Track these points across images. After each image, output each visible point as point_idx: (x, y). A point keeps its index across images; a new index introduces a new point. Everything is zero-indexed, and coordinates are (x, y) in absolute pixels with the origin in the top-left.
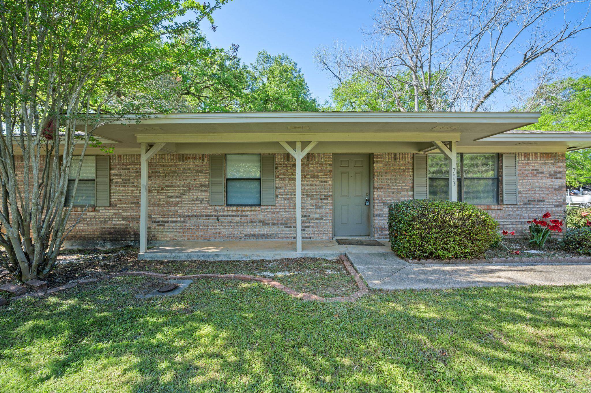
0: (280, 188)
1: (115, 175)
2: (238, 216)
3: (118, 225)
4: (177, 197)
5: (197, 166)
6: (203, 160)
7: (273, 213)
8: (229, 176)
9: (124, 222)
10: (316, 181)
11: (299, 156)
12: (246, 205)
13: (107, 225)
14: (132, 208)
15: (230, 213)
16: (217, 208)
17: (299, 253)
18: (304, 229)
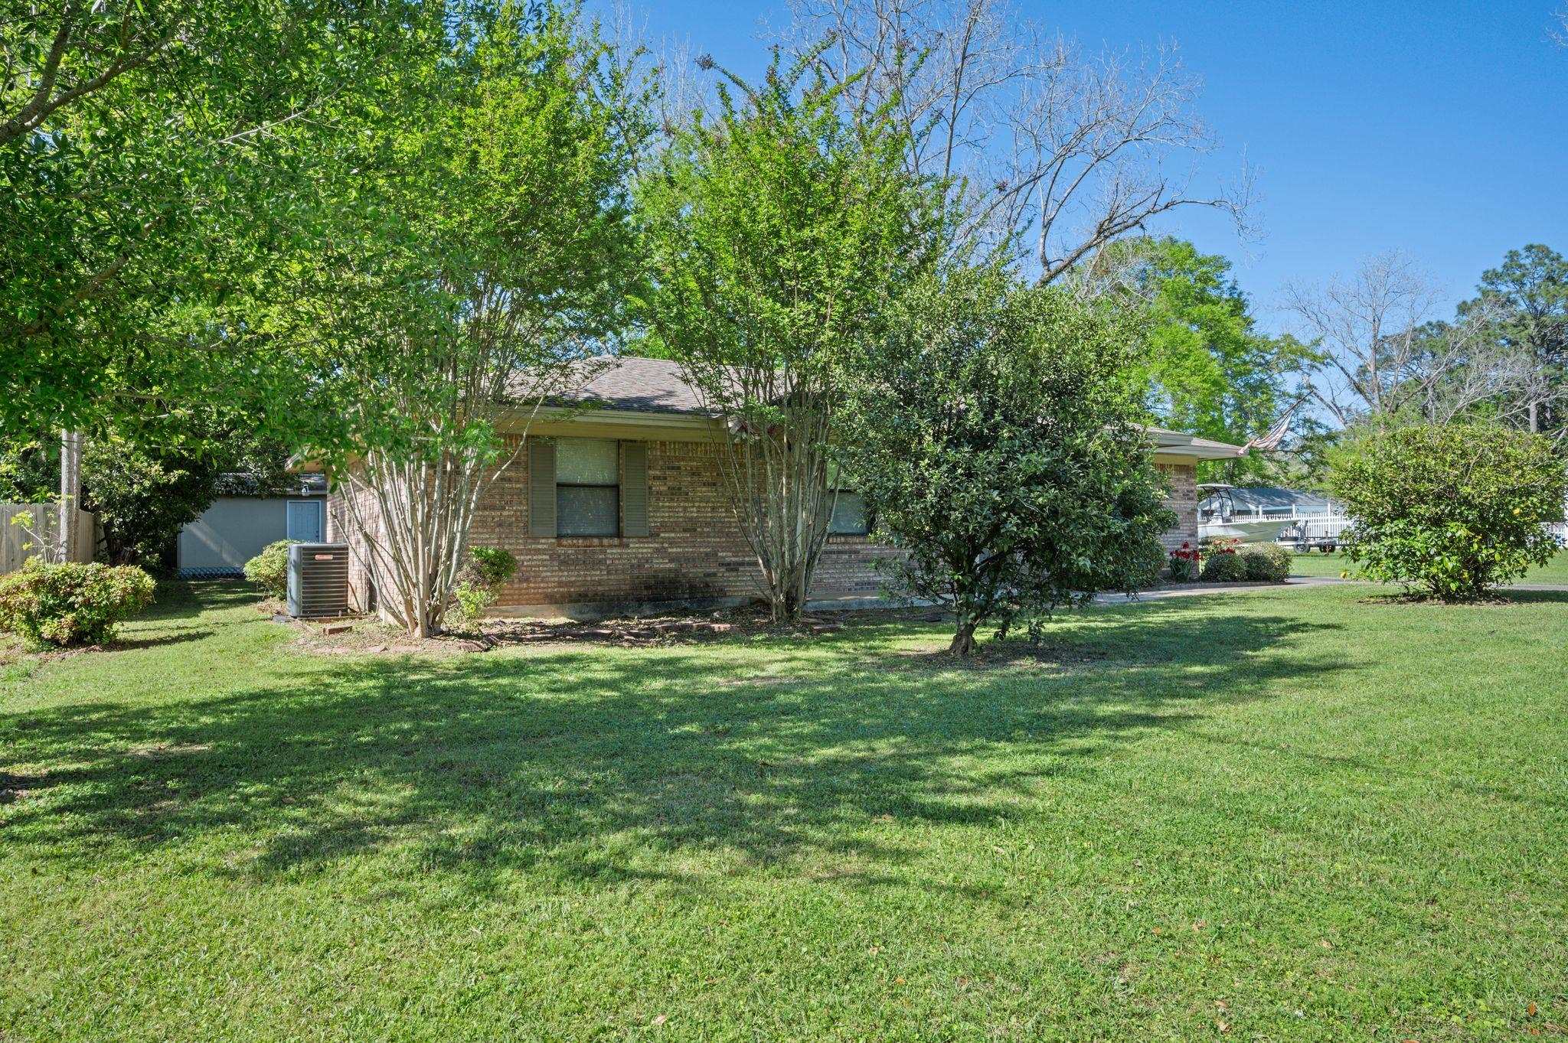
1: (655, 478)
2: (846, 553)
3: (661, 571)
9: (672, 566)
13: (644, 572)
14: (685, 540)
15: (834, 547)
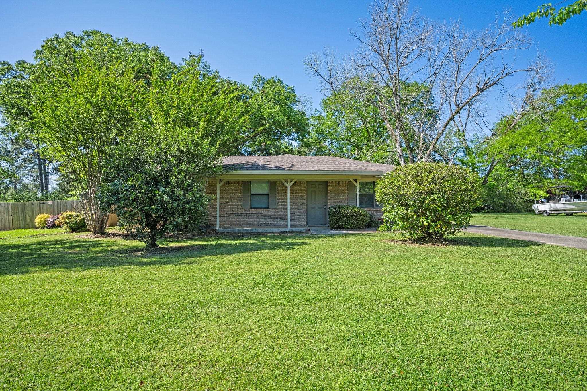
0: (279, 199)
2: (257, 214)
4: (225, 204)
5: (235, 187)
6: (239, 184)
7: (275, 212)
8: (251, 193)
10: (298, 196)
11: (289, 185)
12: (261, 208)
15: (253, 212)
16: (246, 209)
17: (289, 229)
18: (291, 220)
